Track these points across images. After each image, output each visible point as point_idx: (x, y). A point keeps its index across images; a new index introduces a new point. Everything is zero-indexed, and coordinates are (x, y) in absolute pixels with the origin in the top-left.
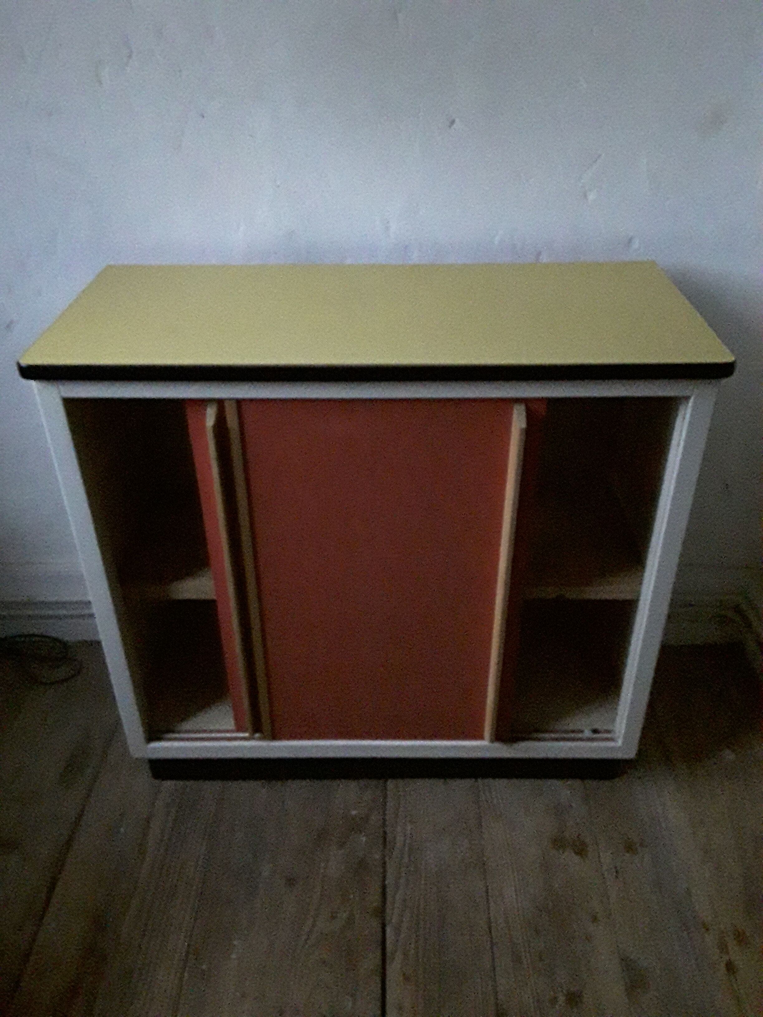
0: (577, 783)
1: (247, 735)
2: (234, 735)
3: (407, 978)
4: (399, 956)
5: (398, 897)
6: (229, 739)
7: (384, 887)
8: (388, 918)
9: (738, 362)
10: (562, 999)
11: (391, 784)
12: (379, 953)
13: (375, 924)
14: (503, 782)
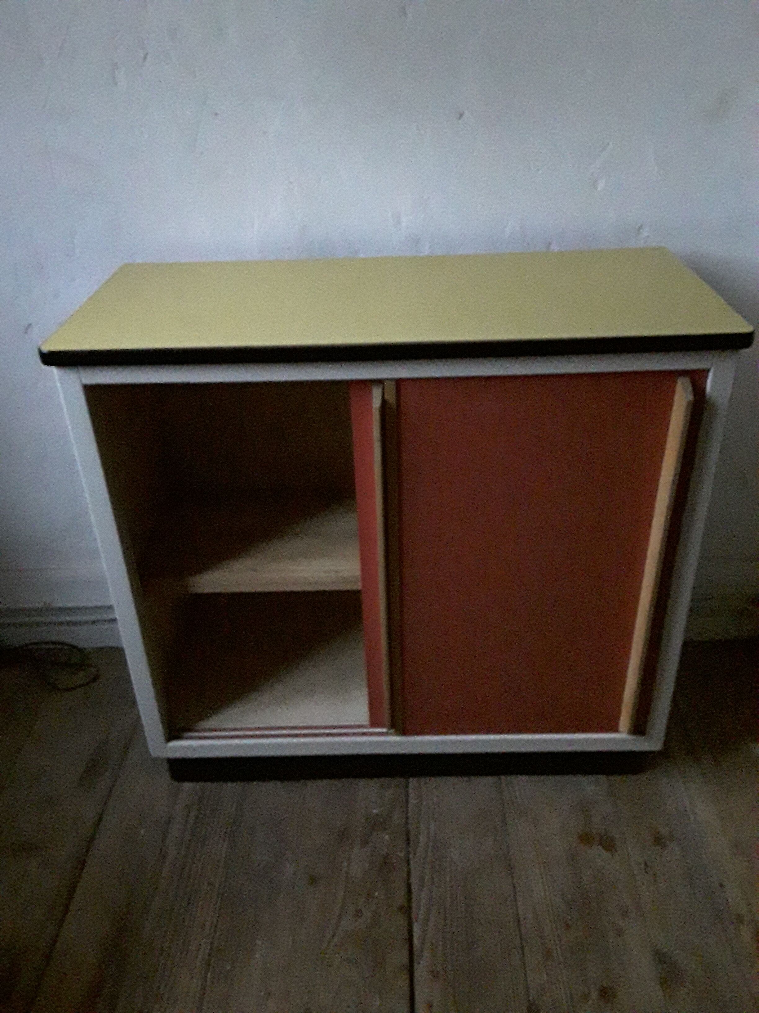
0: (602, 778)
1: (384, 730)
2: (371, 730)
3: (435, 975)
4: (427, 954)
5: (423, 895)
6: (364, 734)
7: (409, 886)
8: (413, 916)
9: (756, 332)
10: (594, 995)
11: (413, 782)
12: (406, 952)
13: (401, 920)
14: (524, 778)
